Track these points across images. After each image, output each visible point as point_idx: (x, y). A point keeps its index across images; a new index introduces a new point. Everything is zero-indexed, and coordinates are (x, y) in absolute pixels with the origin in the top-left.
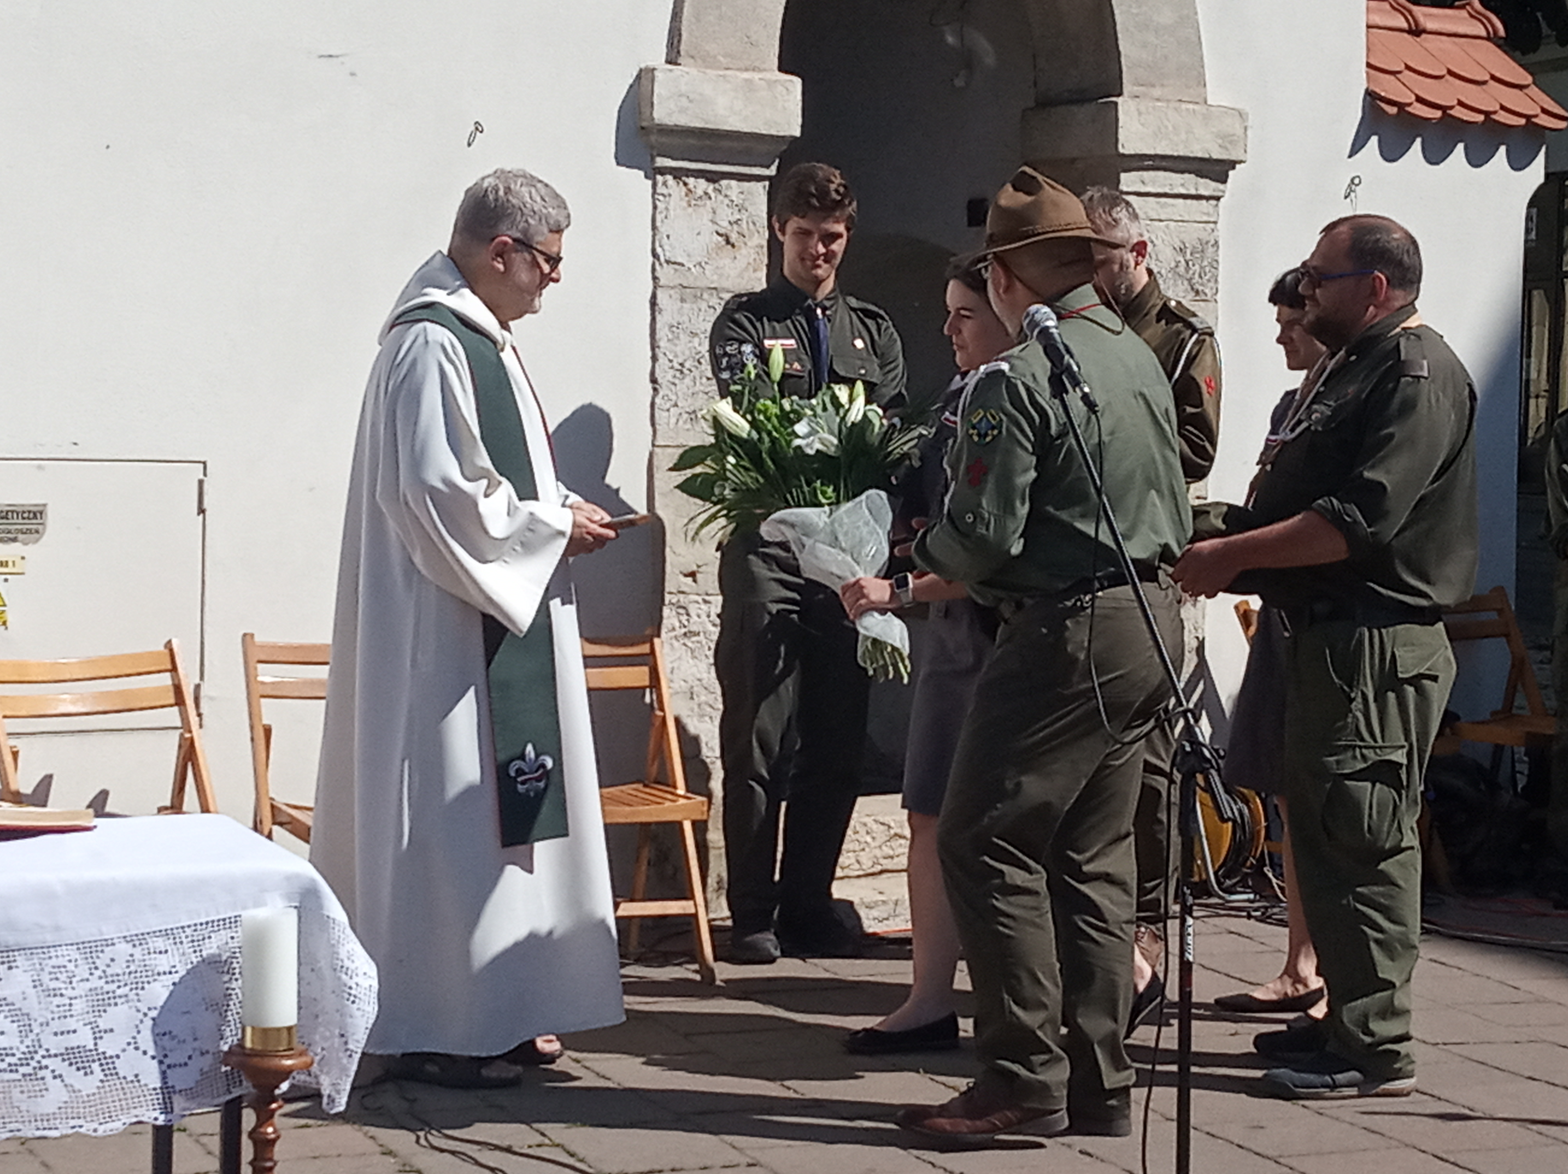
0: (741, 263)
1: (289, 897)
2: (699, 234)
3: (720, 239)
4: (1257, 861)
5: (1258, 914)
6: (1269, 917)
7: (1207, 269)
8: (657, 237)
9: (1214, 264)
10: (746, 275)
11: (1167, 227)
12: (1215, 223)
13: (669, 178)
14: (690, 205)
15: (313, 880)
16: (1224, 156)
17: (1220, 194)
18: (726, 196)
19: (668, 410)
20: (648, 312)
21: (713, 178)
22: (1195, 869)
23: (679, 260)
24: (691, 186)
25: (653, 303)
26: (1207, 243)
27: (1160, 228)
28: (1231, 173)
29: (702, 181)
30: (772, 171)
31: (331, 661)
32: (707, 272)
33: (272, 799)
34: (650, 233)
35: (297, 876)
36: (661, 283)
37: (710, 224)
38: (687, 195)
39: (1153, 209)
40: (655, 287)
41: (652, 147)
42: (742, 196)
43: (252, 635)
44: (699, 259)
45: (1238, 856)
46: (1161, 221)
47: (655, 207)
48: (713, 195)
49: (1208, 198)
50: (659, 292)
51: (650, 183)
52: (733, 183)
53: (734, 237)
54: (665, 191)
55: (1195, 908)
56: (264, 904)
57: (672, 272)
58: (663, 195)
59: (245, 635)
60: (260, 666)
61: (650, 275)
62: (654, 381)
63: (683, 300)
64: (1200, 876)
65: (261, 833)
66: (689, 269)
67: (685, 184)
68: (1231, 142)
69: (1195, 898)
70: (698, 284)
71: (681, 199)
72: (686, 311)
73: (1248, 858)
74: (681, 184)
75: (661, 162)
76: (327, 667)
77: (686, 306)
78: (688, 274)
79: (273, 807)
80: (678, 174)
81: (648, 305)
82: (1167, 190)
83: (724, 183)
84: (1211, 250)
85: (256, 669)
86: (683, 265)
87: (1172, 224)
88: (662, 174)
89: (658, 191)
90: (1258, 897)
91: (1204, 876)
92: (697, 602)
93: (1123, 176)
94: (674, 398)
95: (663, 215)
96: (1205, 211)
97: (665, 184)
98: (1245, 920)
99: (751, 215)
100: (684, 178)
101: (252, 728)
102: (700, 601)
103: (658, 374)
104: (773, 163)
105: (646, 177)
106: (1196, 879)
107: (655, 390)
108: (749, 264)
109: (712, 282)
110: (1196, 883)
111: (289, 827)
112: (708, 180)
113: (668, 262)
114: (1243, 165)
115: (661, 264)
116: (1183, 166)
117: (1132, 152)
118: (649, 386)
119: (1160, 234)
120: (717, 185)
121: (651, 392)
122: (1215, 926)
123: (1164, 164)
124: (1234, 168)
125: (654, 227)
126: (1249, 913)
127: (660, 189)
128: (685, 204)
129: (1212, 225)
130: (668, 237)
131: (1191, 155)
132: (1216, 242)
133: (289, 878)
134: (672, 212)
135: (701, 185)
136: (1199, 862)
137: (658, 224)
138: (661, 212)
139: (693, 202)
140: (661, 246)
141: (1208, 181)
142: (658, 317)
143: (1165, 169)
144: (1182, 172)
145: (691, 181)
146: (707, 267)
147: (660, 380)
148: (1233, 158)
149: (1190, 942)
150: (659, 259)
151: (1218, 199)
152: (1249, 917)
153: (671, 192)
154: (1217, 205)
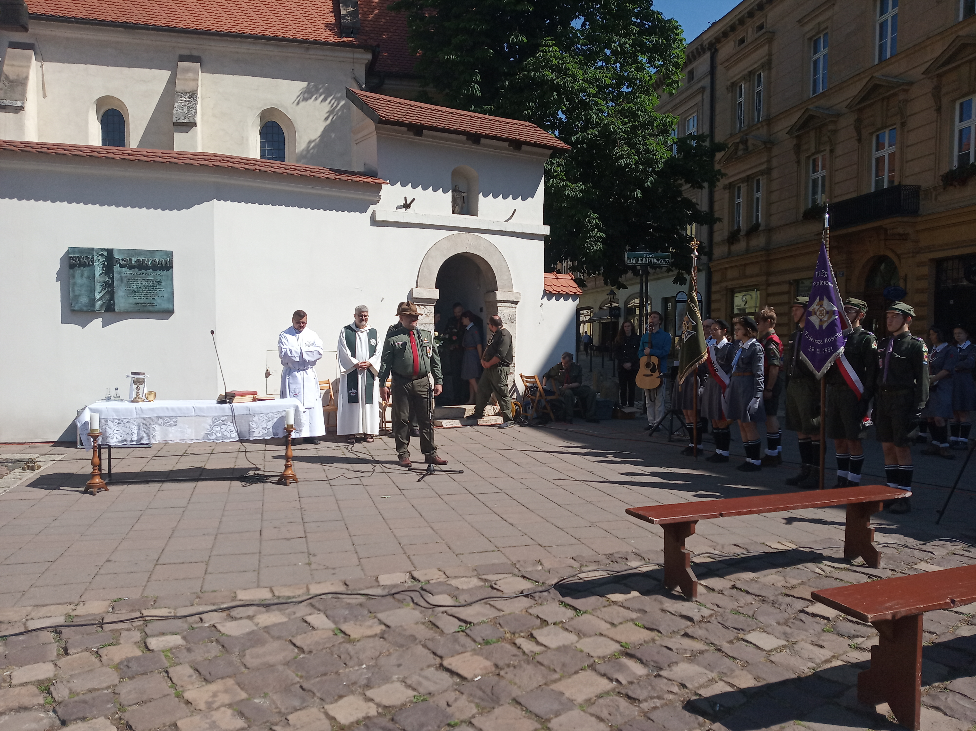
9: (515, 318)
12: (516, 313)
16: (517, 300)
21: (424, 306)
30: (434, 304)
46: (504, 311)
82: (506, 306)
83: (427, 306)
84: (515, 316)
87: (508, 311)
96: (513, 309)
117: (499, 300)
123: (505, 302)
124: (519, 302)
131: (510, 300)
141: (514, 304)
144: (509, 303)
151: (516, 307)
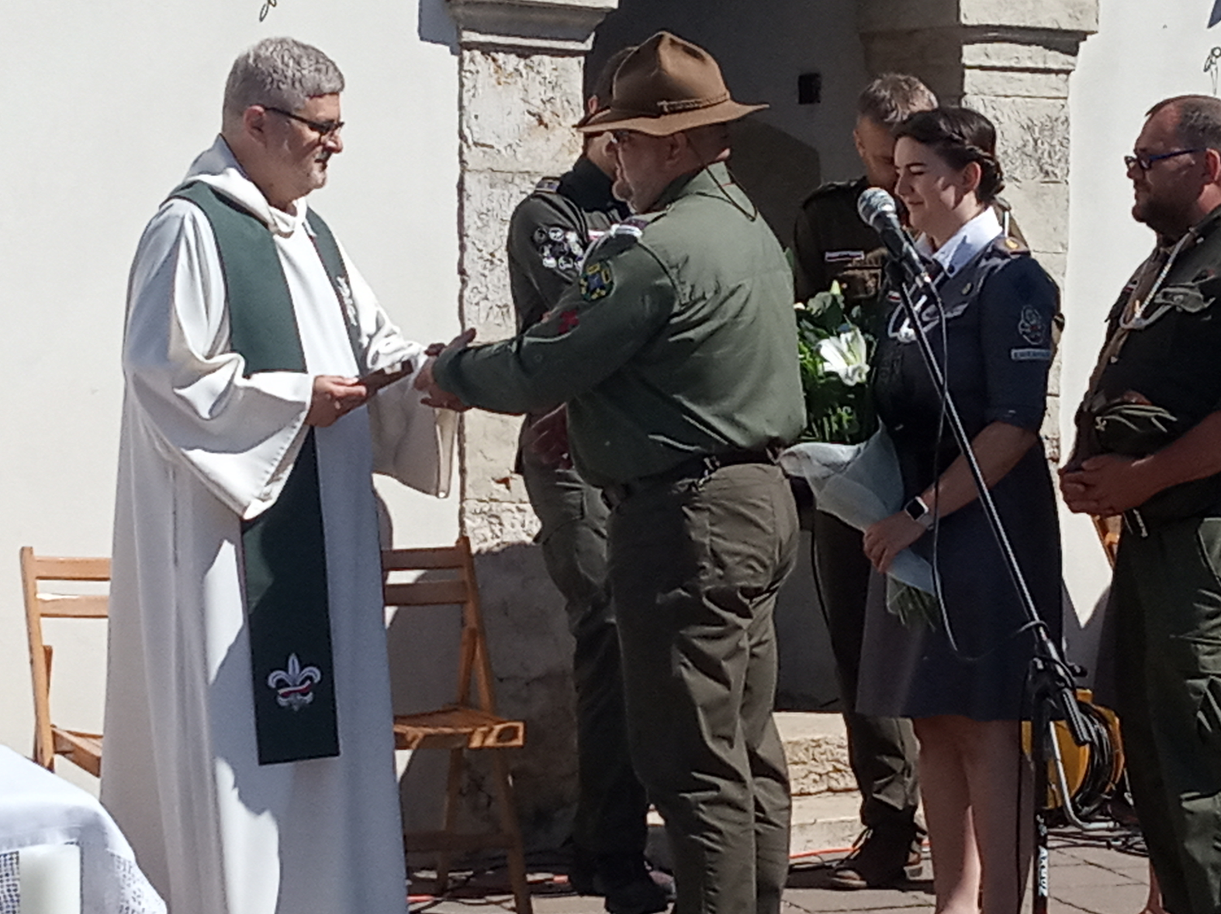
0: (555, 144)
1: (70, 832)
2: (509, 113)
3: (533, 119)
4: (1117, 786)
5: (1119, 843)
6: (1131, 847)
7: (1058, 147)
8: (465, 118)
10: (560, 157)
11: (1013, 102)
12: (1065, 98)
13: (477, 53)
14: (499, 84)
15: (96, 815)
16: (1074, 27)
17: (1070, 67)
18: (538, 73)
19: (477, 304)
20: (456, 198)
21: (524, 53)
22: (1050, 794)
23: (489, 142)
24: (500, 62)
25: (461, 187)
26: (1057, 120)
27: (1005, 105)
28: (1082, 45)
29: (513, 57)
30: (588, 45)
31: (111, 577)
32: (519, 156)
33: (54, 726)
34: (457, 113)
35: (80, 810)
36: (470, 167)
37: (522, 103)
38: (496, 72)
39: (997, 84)
40: (463, 172)
41: (459, 21)
42: (556, 73)
43: (31, 549)
44: (511, 141)
45: (1096, 781)
46: (1006, 96)
47: (462, 85)
48: (524, 72)
49: (1057, 72)
50: (467, 177)
51: (456, 59)
52: (546, 59)
53: (547, 117)
54: (472, 67)
55: (1049, 837)
56: (43, 842)
57: (481, 154)
58: (471, 72)
59: (23, 549)
60: (39, 582)
61: (457, 159)
62: (462, 272)
63: (492, 186)
64: (1056, 802)
65: (42, 764)
66: (499, 151)
67: (494, 60)
68: (1081, 12)
69: (1049, 827)
70: (509, 168)
71: (491, 76)
72: (495, 197)
73: (1106, 784)
74: (490, 59)
75: (469, 36)
76: (107, 584)
77: (497, 191)
78: (498, 157)
79: (54, 734)
80: (486, 49)
81: (455, 191)
82: (1013, 63)
83: (536, 58)
84: (1061, 128)
85: (35, 586)
86: (492, 147)
87: (1018, 100)
88: (469, 50)
89: (466, 67)
90: (1118, 825)
91: (1060, 804)
92: (510, 510)
93: (966, 49)
94: (483, 290)
95: (471, 93)
96: (1054, 86)
97: (472, 60)
98: (1105, 851)
99: (565, 93)
100: (493, 54)
101: (31, 649)
102: (514, 509)
103: (467, 265)
104: (588, 36)
105: (453, 53)
106: (1051, 806)
107: (463, 282)
108: (563, 145)
109: (523, 166)
110: (1050, 811)
111: (71, 756)
112: (519, 56)
113: (476, 144)
114: (1094, 36)
115: (469, 147)
116: (1029, 37)
117: (975, 23)
118: (458, 277)
119: (1006, 110)
120: (528, 61)
121: (459, 284)
122: (1073, 857)
123: (1009, 36)
124: (1085, 39)
125: (461, 107)
126: (1108, 843)
127: (467, 66)
128: (494, 82)
129: (1062, 102)
130: (476, 117)
131: (1039, 26)
132: (1067, 120)
133: (70, 813)
134: (480, 91)
135: (512, 61)
136: (1054, 786)
137: (465, 103)
138: (469, 91)
139: (503, 80)
140: (469, 127)
141: (1057, 53)
142: (466, 204)
143: (1011, 41)
144: (1029, 44)
145: (500, 57)
146: (519, 150)
147: (469, 272)
148: (1084, 28)
149: (1044, 875)
150: (466, 141)
151: (1068, 72)
152: (1109, 846)
153: (479, 69)
154: (1067, 80)
